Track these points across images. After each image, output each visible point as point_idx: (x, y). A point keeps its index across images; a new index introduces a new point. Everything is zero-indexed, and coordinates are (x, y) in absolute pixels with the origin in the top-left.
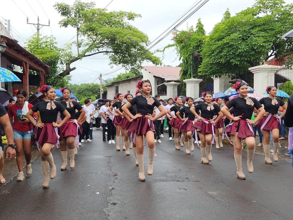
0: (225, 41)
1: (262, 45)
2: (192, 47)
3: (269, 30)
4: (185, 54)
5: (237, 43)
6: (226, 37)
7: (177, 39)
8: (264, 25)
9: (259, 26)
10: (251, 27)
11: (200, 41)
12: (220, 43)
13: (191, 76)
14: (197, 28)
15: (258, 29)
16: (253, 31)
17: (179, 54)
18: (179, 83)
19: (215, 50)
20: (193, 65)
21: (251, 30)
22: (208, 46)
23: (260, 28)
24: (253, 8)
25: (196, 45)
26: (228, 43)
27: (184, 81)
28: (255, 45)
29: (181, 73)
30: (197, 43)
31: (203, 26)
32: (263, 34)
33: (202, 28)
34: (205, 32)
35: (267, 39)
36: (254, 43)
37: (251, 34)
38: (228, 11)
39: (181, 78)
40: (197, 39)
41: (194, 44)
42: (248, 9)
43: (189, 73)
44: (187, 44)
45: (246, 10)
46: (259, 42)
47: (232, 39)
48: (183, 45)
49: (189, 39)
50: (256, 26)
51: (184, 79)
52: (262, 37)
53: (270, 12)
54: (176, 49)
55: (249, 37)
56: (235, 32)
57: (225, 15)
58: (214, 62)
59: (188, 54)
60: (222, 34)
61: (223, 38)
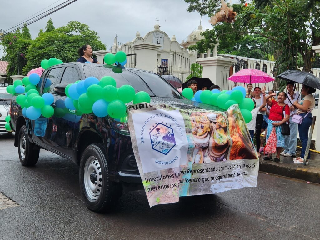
0: (44, 51)
1: (71, 57)
2: (18, 48)
3: (77, 47)
4: (12, 53)
5: (53, 54)
6: (45, 47)
7: (4, 39)
8: (73, 42)
9: (70, 43)
10: (64, 43)
11: (25, 44)
12: (40, 51)
13: (17, 73)
14: (23, 32)
15: (69, 45)
16: (65, 46)
17: (6, 52)
18: (6, 78)
19: (37, 56)
20: (19, 64)
21: (64, 45)
22: (31, 52)
23: (70, 45)
24: (67, 27)
25: (22, 47)
26: (47, 53)
27: (11, 76)
28: (66, 56)
29: (7, 69)
30: (23, 46)
31: (28, 30)
32: (72, 49)
33: (28, 32)
34: (30, 35)
35: (74, 53)
36: (66, 55)
37: (64, 48)
38: (51, 21)
39: (8, 73)
40: (23, 42)
41: (19, 46)
42: (63, 27)
43: (15, 70)
44: (13, 45)
45: (62, 28)
46: (69, 55)
47: (50, 50)
48: (9, 46)
49: (15, 41)
50: (68, 43)
51: (11, 75)
52: (72, 51)
53: (80, 32)
54: (3, 48)
55: (62, 50)
56: (52, 45)
57: (48, 23)
58: (36, 66)
59: (15, 54)
60: (42, 45)
61: (43, 48)
